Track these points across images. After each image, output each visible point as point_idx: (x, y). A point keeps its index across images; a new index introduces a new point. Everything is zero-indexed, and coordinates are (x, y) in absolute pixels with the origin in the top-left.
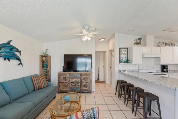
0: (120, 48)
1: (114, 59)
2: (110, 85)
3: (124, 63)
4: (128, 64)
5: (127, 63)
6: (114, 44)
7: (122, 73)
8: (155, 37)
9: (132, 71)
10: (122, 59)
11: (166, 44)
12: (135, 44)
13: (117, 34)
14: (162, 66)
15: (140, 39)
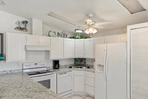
9: (11, 73)
12: (17, 28)
14: (54, 61)
15: (25, 22)
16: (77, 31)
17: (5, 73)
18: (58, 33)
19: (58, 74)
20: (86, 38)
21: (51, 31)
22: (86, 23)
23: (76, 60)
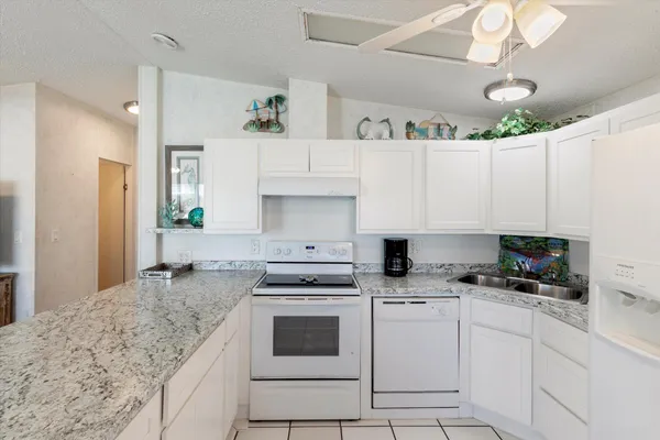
0: (169, 150)
9: (233, 270)
11: (411, 130)
12: (250, 125)
15: (274, 101)
16: (496, 95)
18: (410, 125)
21: (367, 119)
23: (509, 244)
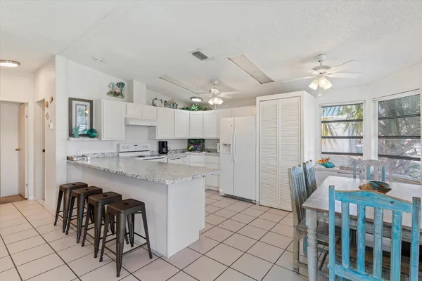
0: (71, 100)
1: (51, 127)
2: (41, 202)
3: (81, 139)
4: (92, 139)
5: (89, 139)
6: (53, 85)
7: (77, 165)
8: (148, 87)
9: (104, 157)
10: (77, 129)
11: (166, 104)
12: (110, 93)
13: (59, 60)
14: (159, 142)
15: (121, 85)
16: (193, 100)
17: (96, 156)
18: (165, 102)
19: (169, 159)
20: (205, 109)
21: (156, 99)
22: (210, 91)
23: (190, 142)
